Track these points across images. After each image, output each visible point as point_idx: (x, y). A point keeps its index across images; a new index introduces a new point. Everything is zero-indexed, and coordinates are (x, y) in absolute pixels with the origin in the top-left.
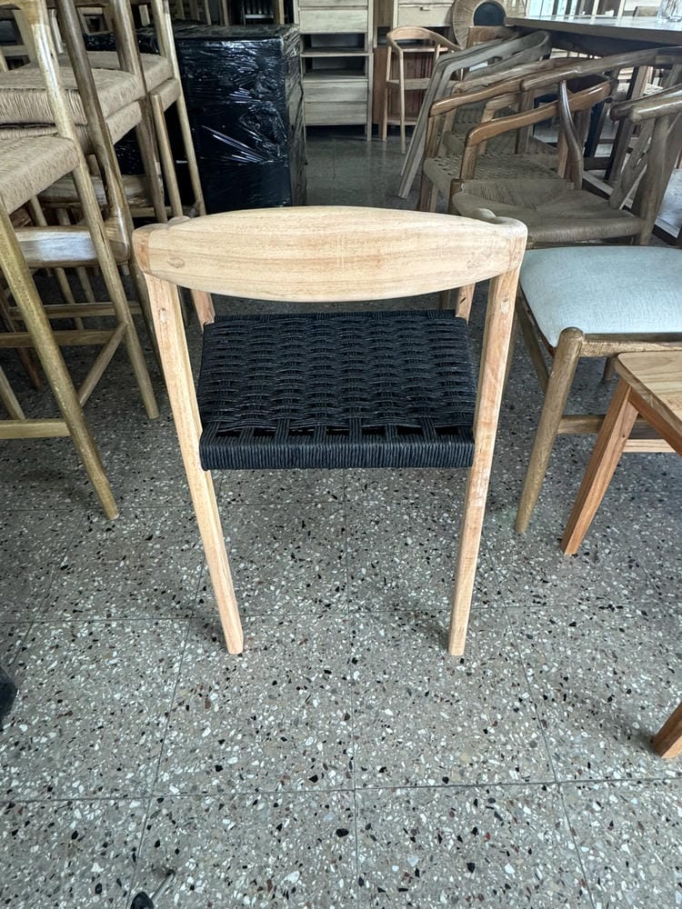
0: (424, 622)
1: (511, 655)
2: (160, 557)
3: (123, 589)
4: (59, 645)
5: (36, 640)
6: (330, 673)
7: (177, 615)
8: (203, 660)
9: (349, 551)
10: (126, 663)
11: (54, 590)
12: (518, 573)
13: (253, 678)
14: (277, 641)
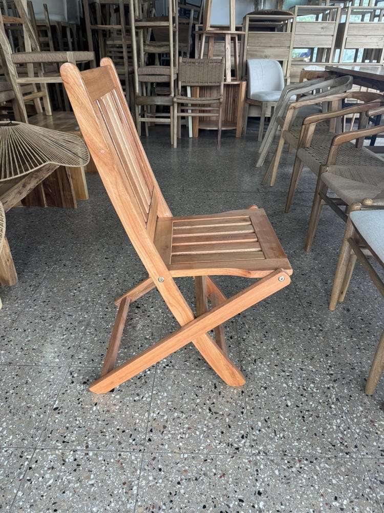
0: (305, 465)
1: (371, 496)
2: (120, 405)
3: (96, 427)
4: (54, 467)
5: (38, 462)
6: (243, 501)
7: (134, 450)
8: (153, 485)
9: (248, 408)
10: (100, 484)
11: (49, 425)
12: (368, 432)
13: (189, 502)
14: (204, 474)
